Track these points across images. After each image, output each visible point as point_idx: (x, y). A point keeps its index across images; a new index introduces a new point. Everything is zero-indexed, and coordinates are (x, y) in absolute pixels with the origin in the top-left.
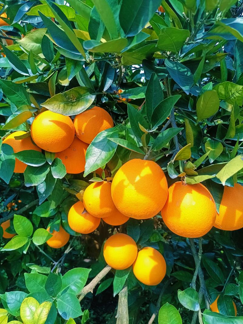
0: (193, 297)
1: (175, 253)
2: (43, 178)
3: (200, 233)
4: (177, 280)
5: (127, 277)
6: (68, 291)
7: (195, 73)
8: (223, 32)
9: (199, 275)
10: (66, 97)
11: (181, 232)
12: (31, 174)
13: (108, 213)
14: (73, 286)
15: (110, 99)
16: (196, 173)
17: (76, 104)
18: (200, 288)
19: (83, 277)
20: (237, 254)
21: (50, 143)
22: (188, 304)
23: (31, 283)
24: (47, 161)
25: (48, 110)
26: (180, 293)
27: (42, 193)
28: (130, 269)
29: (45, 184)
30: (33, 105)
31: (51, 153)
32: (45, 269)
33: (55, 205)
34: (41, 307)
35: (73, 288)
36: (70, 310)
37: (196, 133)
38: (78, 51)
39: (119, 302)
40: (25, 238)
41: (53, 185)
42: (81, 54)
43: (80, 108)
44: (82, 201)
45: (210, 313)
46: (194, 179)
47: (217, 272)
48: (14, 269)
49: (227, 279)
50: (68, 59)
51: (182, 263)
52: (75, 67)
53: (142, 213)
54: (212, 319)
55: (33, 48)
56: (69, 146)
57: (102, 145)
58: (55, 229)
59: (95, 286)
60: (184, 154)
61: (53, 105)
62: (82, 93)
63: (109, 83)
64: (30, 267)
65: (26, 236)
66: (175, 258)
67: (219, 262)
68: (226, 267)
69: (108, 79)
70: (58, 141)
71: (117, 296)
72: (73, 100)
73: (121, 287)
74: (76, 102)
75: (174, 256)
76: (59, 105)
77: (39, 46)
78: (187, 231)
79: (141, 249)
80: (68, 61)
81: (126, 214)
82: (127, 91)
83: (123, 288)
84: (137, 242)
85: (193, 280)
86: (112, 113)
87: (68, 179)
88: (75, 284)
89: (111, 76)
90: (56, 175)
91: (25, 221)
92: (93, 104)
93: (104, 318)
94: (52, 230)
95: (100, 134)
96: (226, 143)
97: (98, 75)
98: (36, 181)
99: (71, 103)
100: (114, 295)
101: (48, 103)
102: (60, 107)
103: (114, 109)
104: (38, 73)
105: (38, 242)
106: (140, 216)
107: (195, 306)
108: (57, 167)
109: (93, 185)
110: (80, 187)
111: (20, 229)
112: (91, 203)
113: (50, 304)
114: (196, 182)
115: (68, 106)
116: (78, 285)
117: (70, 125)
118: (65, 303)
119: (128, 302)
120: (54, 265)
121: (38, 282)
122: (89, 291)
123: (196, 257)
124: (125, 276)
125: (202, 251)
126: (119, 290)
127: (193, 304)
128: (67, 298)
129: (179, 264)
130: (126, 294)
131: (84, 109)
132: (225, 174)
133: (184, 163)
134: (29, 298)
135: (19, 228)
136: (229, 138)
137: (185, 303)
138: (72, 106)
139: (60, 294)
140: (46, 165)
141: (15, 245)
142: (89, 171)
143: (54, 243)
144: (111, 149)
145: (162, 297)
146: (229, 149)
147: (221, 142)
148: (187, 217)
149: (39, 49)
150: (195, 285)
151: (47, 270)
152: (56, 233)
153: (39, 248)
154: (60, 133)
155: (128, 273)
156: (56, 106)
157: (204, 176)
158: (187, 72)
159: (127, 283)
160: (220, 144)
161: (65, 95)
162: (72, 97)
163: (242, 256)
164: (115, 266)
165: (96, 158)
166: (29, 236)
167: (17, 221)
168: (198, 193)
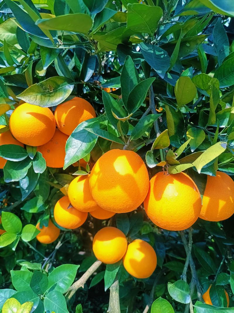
0: (183, 290)
1: (167, 244)
2: (25, 174)
3: (184, 226)
4: (169, 270)
5: (117, 271)
6: (56, 288)
7: (172, 55)
8: (198, 6)
9: (190, 266)
10: (42, 87)
11: (165, 225)
12: (12, 170)
13: (93, 207)
14: (61, 283)
15: (91, 89)
16: (178, 162)
17: (54, 95)
18: (192, 279)
19: (71, 274)
20: (228, 243)
21: (29, 136)
22: (179, 297)
23: (18, 281)
24: (28, 156)
25: (24, 102)
26: (170, 286)
27: (25, 189)
28: (120, 263)
29: (28, 179)
30: (12, 98)
31: (32, 147)
32: (36, 265)
33: (43, 201)
34: (21, 308)
35: (61, 285)
36: (57, 308)
37: (177, 121)
38: (46, 36)
39: (110, 296)
40: (14, 234)
41: (36, 180)
42: (49, 39)
43: (58, 99)
44: (67, 196)
45: (201, 305)
46: (175, 168)
47: (208, 261)
48: (8, 265)
49: (218, 268)
50: (42, 47)
51: (174, 253)
52: (50, 56)
53: (121, 206)
54: (204, 310)
55: (8, 38)
56: (51, 138)
57: (83, 136)
58: (44, 224)
59: (86, 281)
60: (163, 142)
61: (29, 97)
62: (59, 83)
63: (90, 73)
64: (21, 264)
65: (15, 233)
66: (167, 249)
67: (210, 250)
68: (218, 256)
69: (89, 69)
70: (38, 134)
71: (108, 290)
72: (51, 91)
73: (112, 281)
74: (54, 93)
75: (166, 246)
76: (35, 96)
77: (15, 36)
78: (170, 224)
79: (131, 242)
80: (43, 49)
81: (104, 208)
82: (109, 80)
83: (114, 282)
84: (126, 235)
85: (184, 271)
86: (94, 104)
87: (53, 173)
88: (63, 281)
89: (91, 66)
90: (37, 170)
91: (13, 218)
92: (72, 94)
93: (101, 308)
94: (41, 226)
95: (81, 125)
96: (208, 130)
97: (78, 65)
98: (17, 177)
99: (49, 94)
100: (106, 290)
101: (24, 95)
102: (36, 98)
103: (95, 99)
104: (16, 65)
105: (26, 238)
106: (119, 210)
107: (186, 298)
108: (38, 161)
109: (77, 179)
110: (66, 181)
111: (9, 226)
112: (75, 197)
113: (31, 304)
114: (178, 171)
115: (45, 97)
116: (66, 282)
117: (49, 117)
118: (51, 301)
119: (119, 296)
120: (45, 261)
121: (25, 280)
122: (80, 286)
123: (186, 247)
124: (116, 270)
125: (192, 242)
126: (110, 284)
127: (184, 297)
128: (54, 295)
129: (171, 255)
130: (117, 288)
131: (63, 99)
132: (202, 161)
133: (165, 151)
134: (11, 299)
135: (7, 225)
136: (211, 125)
137: (176, 296)
138: (50, 96)
139: (47, 291)
140: (28, 160)
141: (3, 242)
142: (69, 163)
143: (44, 239)
144: (92, 140)
145: (155, 288)
146: (212, 136)
147: (203, 129)
148: (170, 209)
149: (14, 39)
150: (186, 277)
151: (38, 266)
152: (46, 228)
153: (29, 244)
154: (39, 125)
155: (118, 267)
156: (32, 97)
157: (186, 165)
158: (163, 55)
159: (118, 277)
160: (203, 131)
161: (42, 85)
162: (49, 87)
163: (233, 244)
164: (105, 261)
165: (76, 149)
166: (18, 232)
167: (5, 218)
168: (181, 183)
